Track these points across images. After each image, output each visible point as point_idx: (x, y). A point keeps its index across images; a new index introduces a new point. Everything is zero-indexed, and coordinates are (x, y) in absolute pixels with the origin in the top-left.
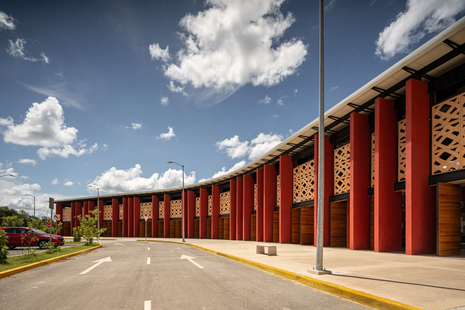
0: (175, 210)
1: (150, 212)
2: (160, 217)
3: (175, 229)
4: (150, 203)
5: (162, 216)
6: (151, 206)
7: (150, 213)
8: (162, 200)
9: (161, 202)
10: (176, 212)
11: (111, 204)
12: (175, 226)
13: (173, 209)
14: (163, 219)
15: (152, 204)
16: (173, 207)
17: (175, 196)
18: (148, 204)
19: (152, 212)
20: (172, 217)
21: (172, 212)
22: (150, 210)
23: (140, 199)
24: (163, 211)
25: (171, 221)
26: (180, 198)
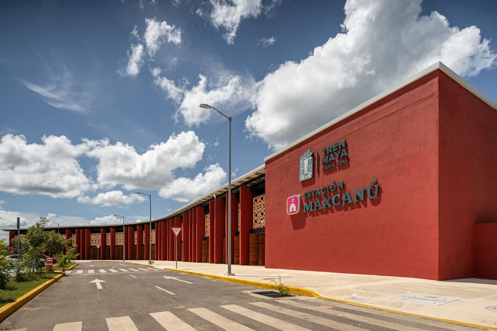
0: (119, 240)
1: (99, 240)
2: (107, 244)
3: (119, 253)
4: (99, 234)
5: (109, 243)
6: (100, 236)
7: (99, 242)
8: (109, 232)
9: (108, 233)
10: (120, 241)
11: (65, 234)
12: (119, 251)
13: (117, 239)
14: (109, 246)
15: (100, 234)
16: (117, 237)
17: (119, 229)
18: (97, 234)
19: (100, 240)
20: (117, 244)
21: (117, 241)
22: (99, 239)
23: (90, 230)
24: (110, 240)
25: (116, 247)
26: (122, 231)
